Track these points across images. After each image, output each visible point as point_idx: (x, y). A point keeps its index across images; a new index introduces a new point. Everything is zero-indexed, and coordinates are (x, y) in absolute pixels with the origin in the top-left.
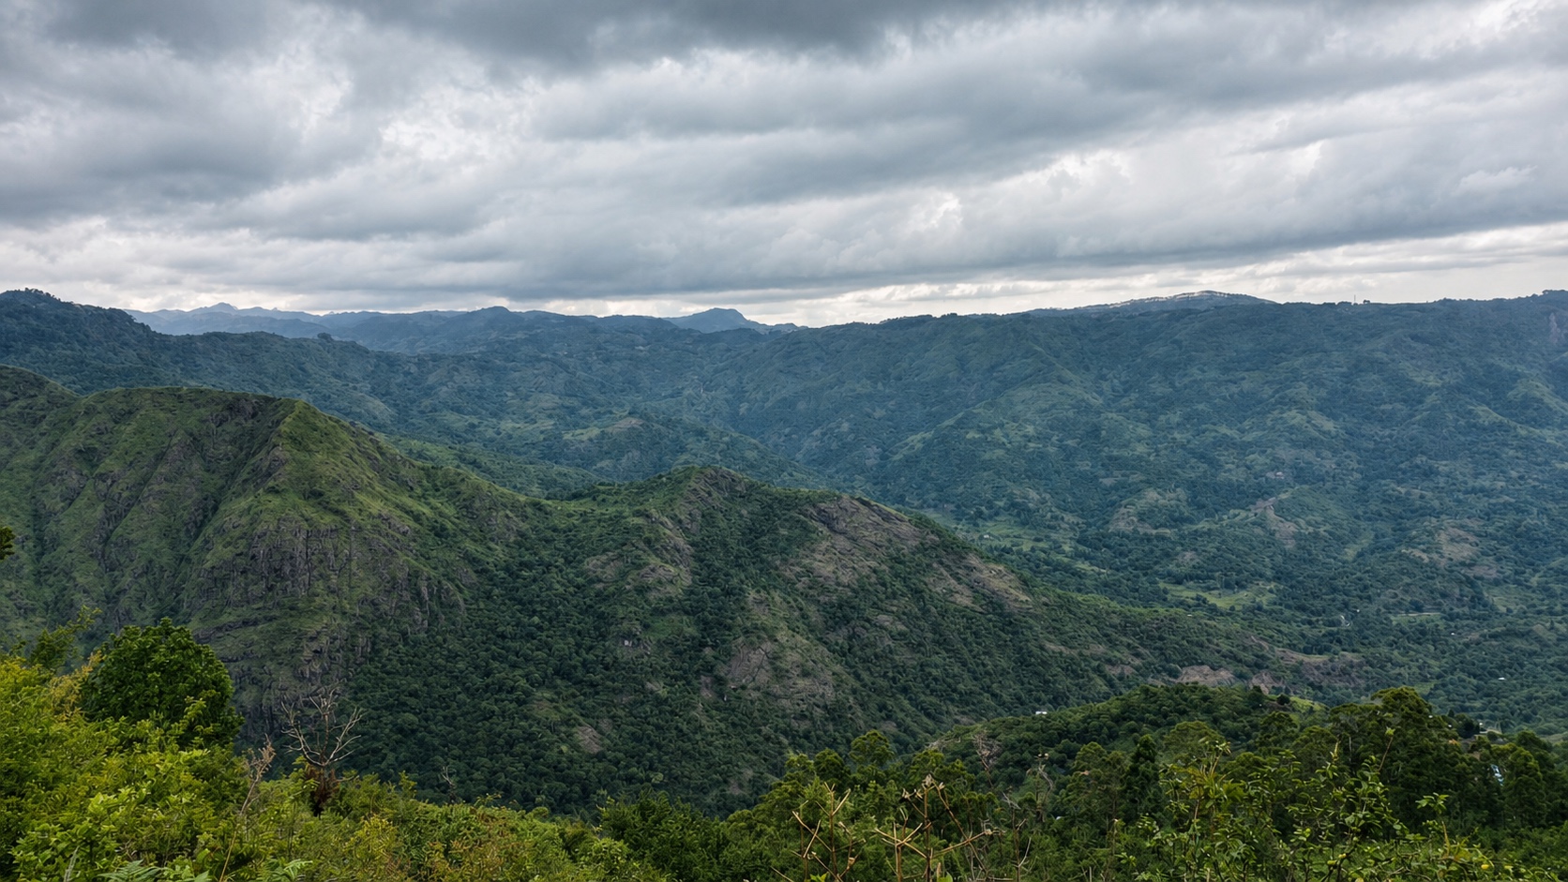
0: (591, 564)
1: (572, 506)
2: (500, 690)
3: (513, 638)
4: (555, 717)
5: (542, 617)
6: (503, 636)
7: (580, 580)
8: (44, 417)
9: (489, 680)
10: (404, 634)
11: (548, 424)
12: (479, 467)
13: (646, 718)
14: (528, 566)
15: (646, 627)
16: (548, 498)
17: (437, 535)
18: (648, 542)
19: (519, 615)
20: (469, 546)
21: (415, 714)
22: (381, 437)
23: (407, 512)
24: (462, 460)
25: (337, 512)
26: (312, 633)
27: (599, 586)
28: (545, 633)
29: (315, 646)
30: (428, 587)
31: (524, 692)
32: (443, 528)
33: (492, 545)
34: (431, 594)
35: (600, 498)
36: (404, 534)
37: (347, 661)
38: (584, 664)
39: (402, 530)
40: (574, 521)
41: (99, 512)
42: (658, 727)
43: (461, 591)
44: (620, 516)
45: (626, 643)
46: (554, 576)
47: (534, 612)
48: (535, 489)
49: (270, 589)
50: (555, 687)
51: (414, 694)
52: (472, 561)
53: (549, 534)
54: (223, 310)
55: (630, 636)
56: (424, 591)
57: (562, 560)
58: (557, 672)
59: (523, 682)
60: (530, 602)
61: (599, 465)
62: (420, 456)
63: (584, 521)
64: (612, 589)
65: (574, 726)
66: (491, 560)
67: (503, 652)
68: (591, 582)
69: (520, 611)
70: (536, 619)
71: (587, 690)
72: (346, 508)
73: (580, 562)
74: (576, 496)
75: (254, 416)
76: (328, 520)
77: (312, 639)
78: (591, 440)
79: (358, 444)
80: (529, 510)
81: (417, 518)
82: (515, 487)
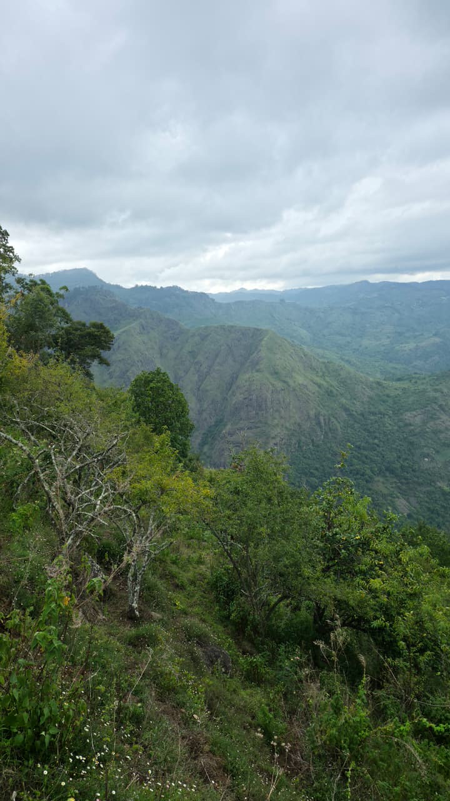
0: (408, 416)
1: (398, 384)
2: (357, 474)
3: (364, 449)
4: (385, 491)
5: (380, 441)
6: (359, 448)
7: (401, 424)
8: (178, 338)
9: (351, 468)
10: (313, 441)
11: (386, 342)
12: (350, 363)
13: (436, 501)
14: (374, 414)
15: (438, 452)
16: (385, 380)
17: (329, 395)
18: (440, 406)
19: (367, 437)
20: (343, 401)
21: (317, 479)
22: (304, 347)
23: (314, 383)
24: (343, 359)
25: (285, 382)
26: (273, 435)
27: (412, 427)
28: (381, 449)
29: (274, 441)
30: (324, 419)
31: (369, 477)
32: (331, 391)
33: (355, 402)
34: (325, 423)
35: (413, 381)
36: (314, 393)
37: (288, 450)
38: (402, 467)
39: (313, 391)
40: (398, 392)
41: (196, 378)
42: (443, 507)
43: (339, 423)
44: (424, 391)
45: (426, 459)
46: (386, 419)
47: (376, 438)
48: (378, 375)
49: (257, 414)
50: (386, 477)
51: (317, 469)
52: (346, 410)
53: (385, 398)
54: (242, 292)
55: (428, 456)
56: (322, 421)
57: (391, 412)
58: (387, 469)
59: (368, 472)
60: (374, 432)
61: (415, 363)
62: (323, 357)
63: (404, 393)
64: (418, 430)
65: (394, 498)
66: (353, 409)
67: (359, 455)
68: (406, 425)
69: (368, 436)
70: (376, 441)
71: (403, 481)
72: (288, 379)
73: (402, 414)
74: (399, 380)
75: (252, 337)
76: (279, 385)
77: (273, 438)
78: (410, 350)
79: (294, 350)
80: (374, 385)
81: (320, 386)
82: (367, 373)
